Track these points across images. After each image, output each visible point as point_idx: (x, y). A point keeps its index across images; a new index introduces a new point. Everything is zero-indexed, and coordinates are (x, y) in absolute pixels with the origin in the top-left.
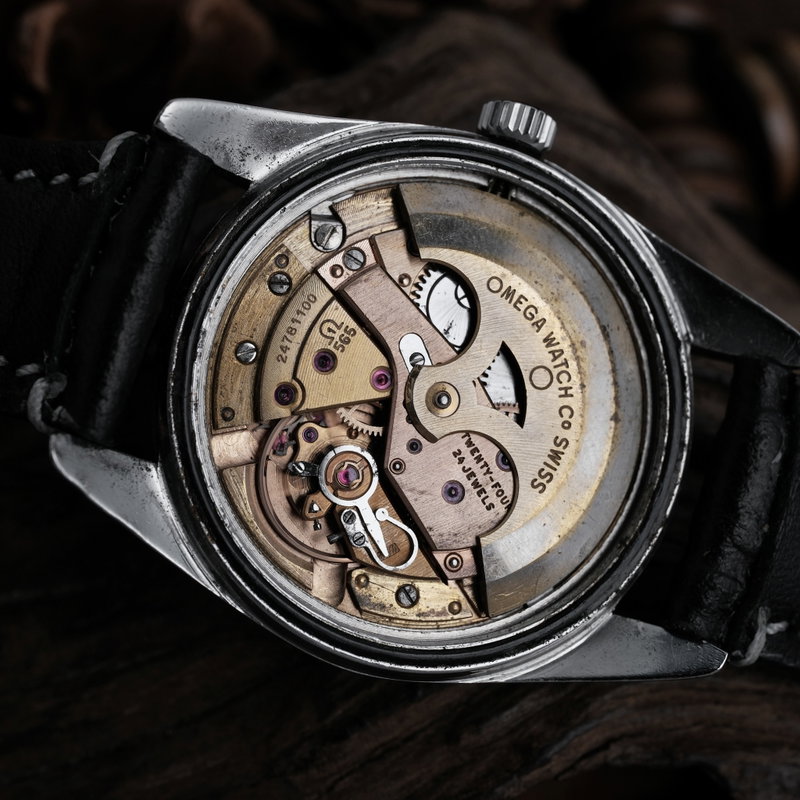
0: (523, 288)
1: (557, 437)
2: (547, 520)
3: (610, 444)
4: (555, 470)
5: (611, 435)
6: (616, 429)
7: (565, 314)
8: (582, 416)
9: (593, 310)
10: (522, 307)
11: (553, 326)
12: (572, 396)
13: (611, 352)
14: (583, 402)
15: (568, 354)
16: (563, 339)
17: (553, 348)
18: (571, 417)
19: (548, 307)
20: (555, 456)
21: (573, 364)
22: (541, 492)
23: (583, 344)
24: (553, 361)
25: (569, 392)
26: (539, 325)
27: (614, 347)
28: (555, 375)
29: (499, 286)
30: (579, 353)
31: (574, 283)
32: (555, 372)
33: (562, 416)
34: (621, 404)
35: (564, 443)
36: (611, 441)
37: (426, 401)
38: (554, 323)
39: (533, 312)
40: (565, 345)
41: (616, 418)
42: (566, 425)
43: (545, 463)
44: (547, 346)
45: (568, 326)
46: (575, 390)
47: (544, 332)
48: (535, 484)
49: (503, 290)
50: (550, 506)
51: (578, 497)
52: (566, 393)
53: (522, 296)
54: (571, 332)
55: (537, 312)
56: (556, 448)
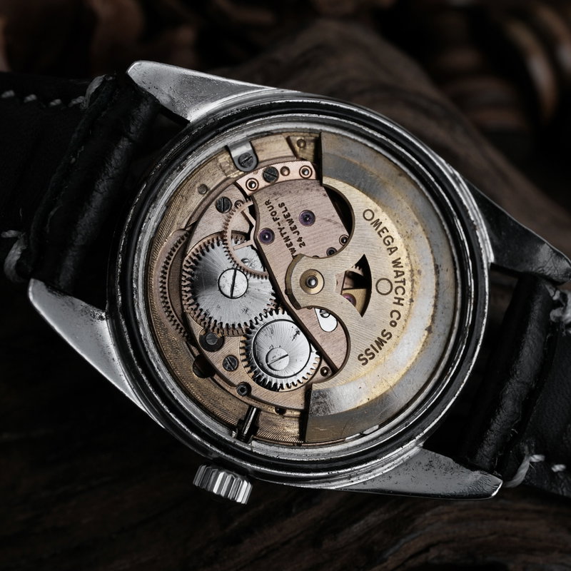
0: (387, 222)
1: (385, 330)
2: (363, 385)
3: (421, 346)
4: (378, 352)
5: (423, 340)
6: (427, 337)
7: (412, 248)
8: (406, 321)
9: (432, 252)
10: (384, 235)
11: (402, 254)
12: (402, 305)
13: (437, 284)
14: (409, 311)
15: (407, 276)
16: (406, 265)
17: (397, 269)
18: (398, 319)
19: (401, 240)
20: (380, 343)
21: (408, 284)
22: (363, 364)
23: (419, 272)
24: (395, 277)
25: (401, 302)
26: (392, 251)
27: (441, 281)
28: (394, 288)
29: (371, 216)
30: (414, 278)
31: (424, 230)
32: (395, 285)
33: (392, 316)
34: (435, 321)
35: (388, 336)
36: (422, 344)
37: (300, 280)
38: (402, 252)
39: (390, 241)
40: (406, 269)
41: (429, 330)
42: (393, 324)
43: (372, 346)
44: (394, 266)
45: (412, 257)
46: (406, 302)
47: (394, 256)
48: (361, 358)
49: (373, 220)
50: (368, 376)
51: (389, 376)
52: (399, 302)
53: (385, 228)
54: (413, 261)
55: (393, 241)
56: (382, 337)
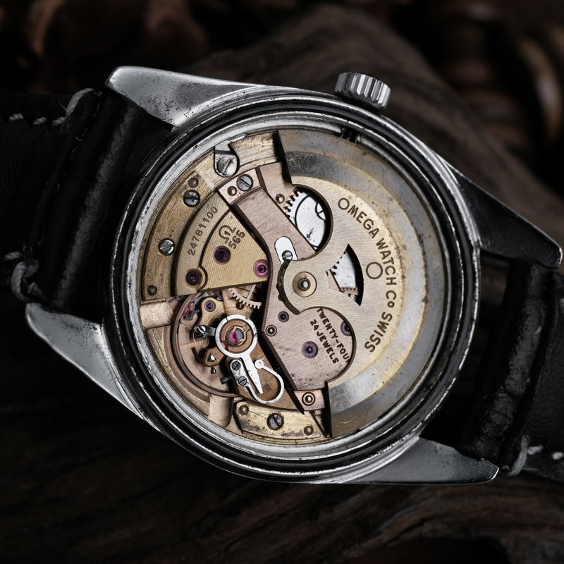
0: (363, 207)
1: (384, 313)
2: (375, 371)
3: (421, 318)
4: (382, 336)
5: (422, 312)
6: (425, 307)
7: (393, 226)
8: (402, 298)
9: (412, 224)
10: (363, 220)
11: (384, 234)
12: (395, 284)
13: (424, 253)
14: (403, 288)
15: (394, 254)
16: (391, 243)
17: (383, 250)
18: (394, 298)
19: (381, 221)
20: (382, 326)
21: (397, 262)
22: (371, 351)
23: (404, 247)
24: (383, 259)
25: (394, 281)
26: (374, 233)
27: (426, 249)
28: (384, 269)
29: (346, 205)
30: (401, 254)
31: (400, 204)
32: (384, 267)
33: (388, 298)
34: (430, 290)
35: (389, 317)
36: (422, 316)
37: (293, 285)
38: (384, 232)
39: (370, 224)
40: (392, 248)
41: (426, 300)
42: (391, 304)
43: (375, 331)
44: (379, 248)
45: (394, 235)
46: (398, 280)
47: (377, 238)
48: (368, 345)
49: (349, 208)
50: (378, 361)
51: (398, 355)
52: (391, 281)
53: (362, 213)
54: (396, 238)
55: (373, 224)
56: (383, 321)
